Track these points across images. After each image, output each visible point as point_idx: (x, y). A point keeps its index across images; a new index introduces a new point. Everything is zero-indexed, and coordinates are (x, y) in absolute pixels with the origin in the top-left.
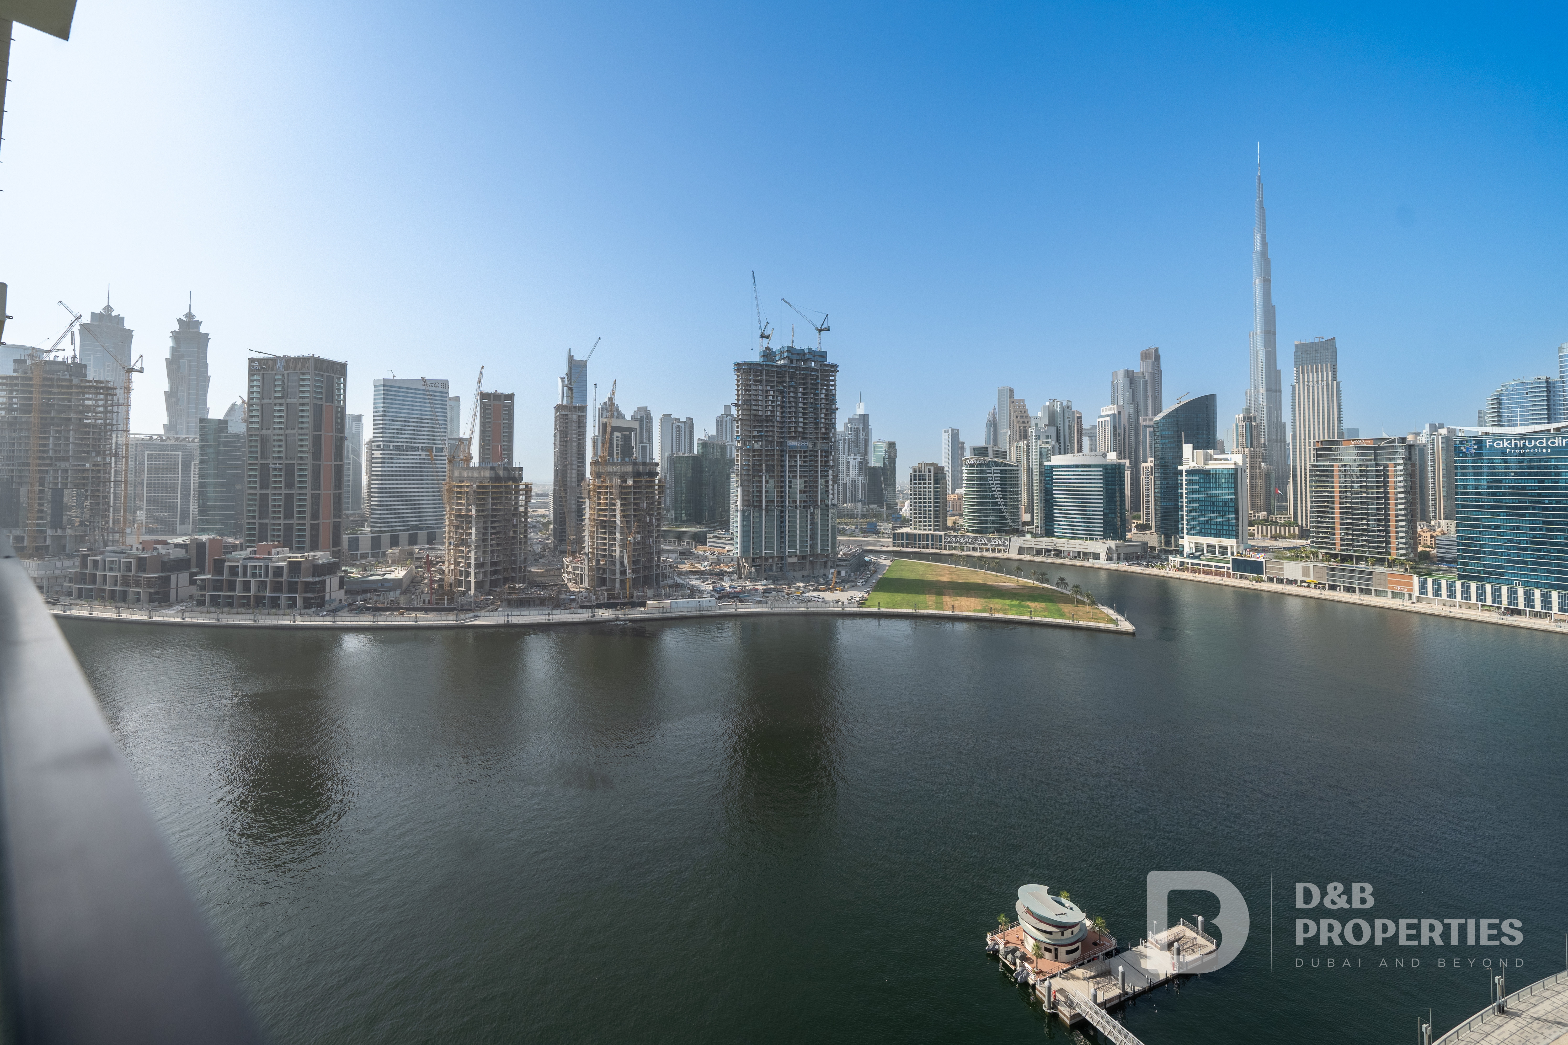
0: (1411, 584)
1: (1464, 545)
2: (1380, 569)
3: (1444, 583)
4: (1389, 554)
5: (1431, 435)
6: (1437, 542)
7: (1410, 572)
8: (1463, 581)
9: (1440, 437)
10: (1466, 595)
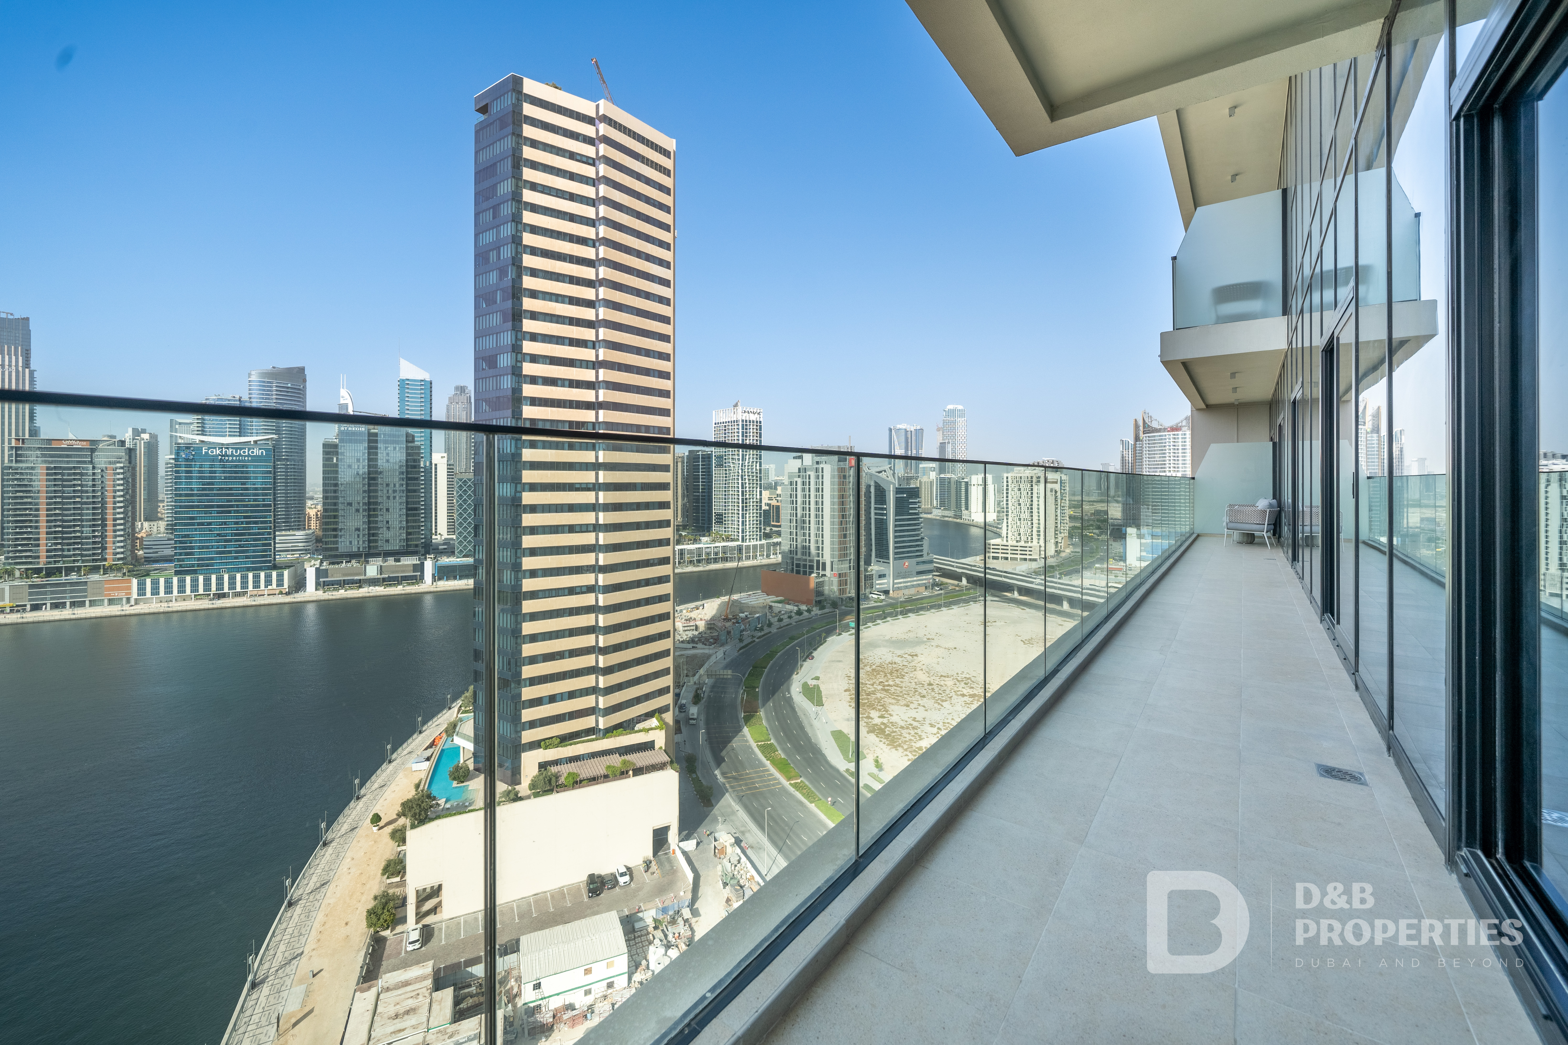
0: (130, 588)
1: (181, 542)
2: (95, 577)
3: (162, 581)
4: (105, 560)
5: (133, 439)
6: (145, 543)
7: (129, 576)
8: (179, 576)
9: (142, 442)
10: (182, 589)
